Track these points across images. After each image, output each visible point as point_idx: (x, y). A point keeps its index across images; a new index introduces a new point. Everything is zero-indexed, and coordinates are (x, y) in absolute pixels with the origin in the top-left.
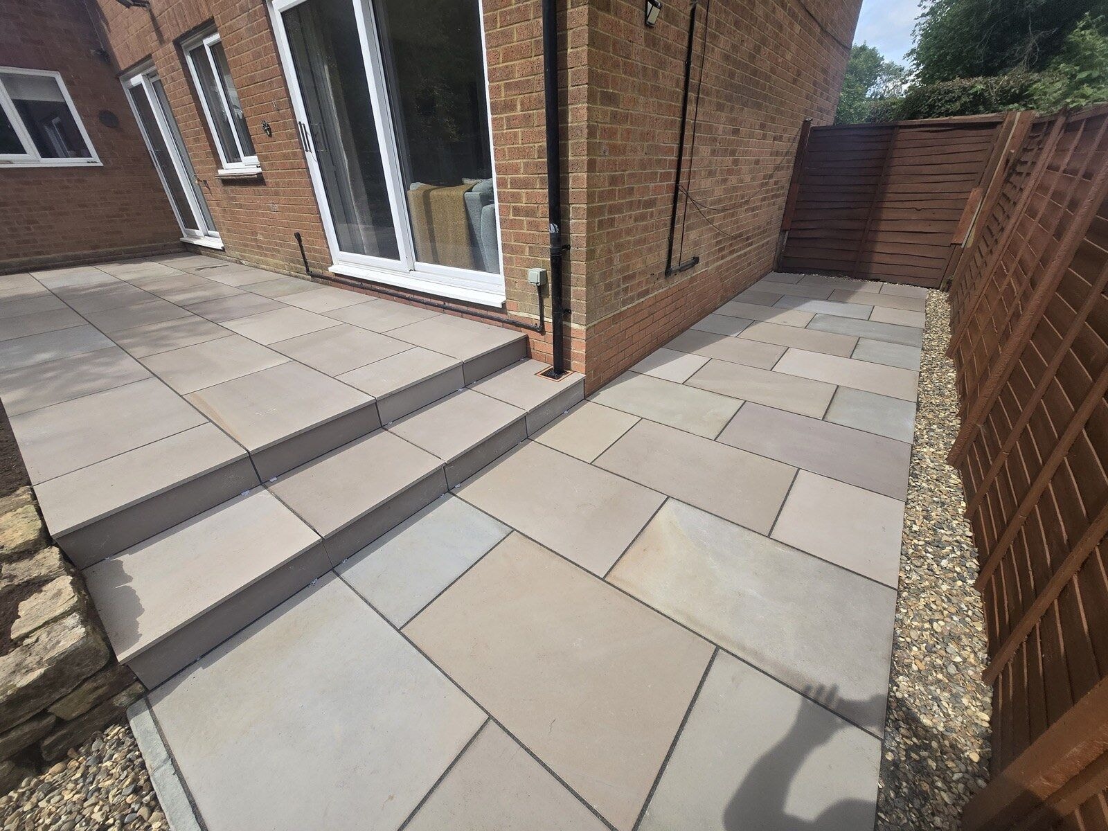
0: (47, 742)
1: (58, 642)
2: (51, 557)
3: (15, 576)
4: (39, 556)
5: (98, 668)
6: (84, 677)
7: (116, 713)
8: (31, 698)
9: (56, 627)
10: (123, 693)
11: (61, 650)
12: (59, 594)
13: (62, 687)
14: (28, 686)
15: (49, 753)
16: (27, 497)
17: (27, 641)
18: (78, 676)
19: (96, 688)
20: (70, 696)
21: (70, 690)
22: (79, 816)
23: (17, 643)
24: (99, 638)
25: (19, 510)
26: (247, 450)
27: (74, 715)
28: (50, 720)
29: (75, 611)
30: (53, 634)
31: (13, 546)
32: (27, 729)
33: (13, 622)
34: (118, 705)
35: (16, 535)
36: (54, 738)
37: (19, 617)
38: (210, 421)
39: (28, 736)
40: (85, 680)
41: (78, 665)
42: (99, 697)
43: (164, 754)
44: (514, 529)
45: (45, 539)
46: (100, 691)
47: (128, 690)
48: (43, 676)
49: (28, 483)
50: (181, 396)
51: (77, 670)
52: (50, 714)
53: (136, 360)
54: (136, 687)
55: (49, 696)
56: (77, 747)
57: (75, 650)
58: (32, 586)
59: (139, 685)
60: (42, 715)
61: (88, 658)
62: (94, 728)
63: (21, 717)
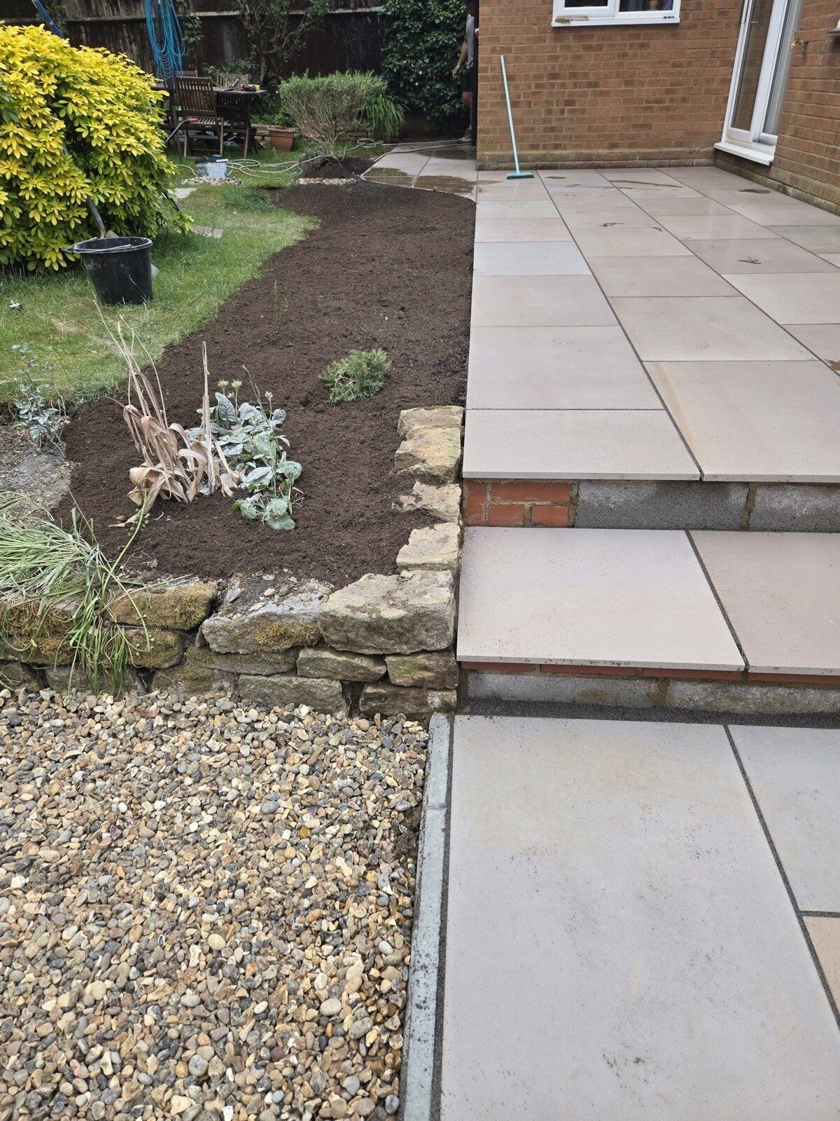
0: (369, 690)
1: (425, 593)
2: (453, 493)
3: (421, 499)
4: (445, 489)
5: (439, 647)
6: (424, 647)
7: (424, 710)
8: (382, 634)
9: (430, 573)
10: (440, 694)
11: (424, 603)
12: (445, 540)
13: (406, 643)
14: (387, 621)
15: (365, 703)
16: (459, 418)
17: (404, 573)
18: (421, 643)
19: (426, 668)
20: (406, 658)
21: (409, 652)
22: (358, 789)
23: (395, 569)
24: (453, 615)
25: (448, 430)
26: (701, 471)
27: (398, 681)
28: (381, 669)
29: (450, 568)
30: (425, 581)
31: (431, 464)
32: (365, 663)
33: (400, 546)
34: (430, 702)
35: (437, 454)
36: (375, 690)
37: (408, 543)
38: (666, 408)
39: (362, 671)
40: (424, 652)
41: (427, 630)
42: (423, 680)
43: (442, 800)
45: (457, 475)
46: (427, 674)
47: (445, 693)
48: (401, 620)
49: (463, 404)
50: (641, 362)
51: (423, 636)
52: (385, 664)
53: (606, 298)
54: (452, 697)
55: (393, 645)
56: (384, 717)
57: (433, 612)
58: (427, 518)
59: (455, 697)
60: (379, 659)
61: (437, 630)
62: (402, 710)
63: (368, 647)
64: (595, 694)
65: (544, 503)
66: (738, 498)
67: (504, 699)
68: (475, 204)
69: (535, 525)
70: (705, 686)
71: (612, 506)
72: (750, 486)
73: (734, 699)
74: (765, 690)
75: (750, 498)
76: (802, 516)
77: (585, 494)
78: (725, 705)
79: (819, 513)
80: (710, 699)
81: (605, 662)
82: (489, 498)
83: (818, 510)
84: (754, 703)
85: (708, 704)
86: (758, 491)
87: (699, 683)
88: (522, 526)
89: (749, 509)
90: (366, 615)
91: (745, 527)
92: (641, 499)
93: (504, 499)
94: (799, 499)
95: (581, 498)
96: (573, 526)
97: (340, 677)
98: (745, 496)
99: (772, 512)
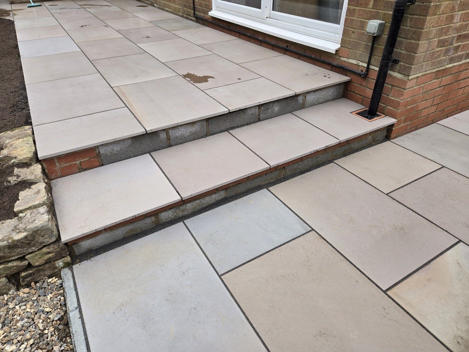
0: (23, 274)
1: (35, 220)
2: (37, 168)
3: (20, 176)
4: (32, 168)
5: (51, 241)
6: (44, 244)
7: (56, 270)
8: (19, 247)
9: (35, 210)
10: (61, 260)
11: (36, 225)
12: (38, 192)
13: (33, 246)
14: (18, 241)
15: (23, 281)
16: (30, 132)
17: (21, 215)
18: (41, 243)
19: (49, 253)
20: (36, 253)
21: (37, 249)
22: (32, 322)
23: (16, 215)
24: (54, 224)
25: (25, 139)
26: (145, 129)
27: (37, 264)
28: (25, 263)
29: (45, 204)
30: (33, 215)
31: (20, 158)
32: (15, 263)
33: (15, 202)
34: (57, 266)
35: (22, 152)
36: (26, 273)
37: (19, 200)
38: (127, 106)
39: (15, 268)
40: (44, 246)
41: (42, 236)
42: (50, 258)
43: (76, 305)
44: (313, 230)
45: (36, 159)
46: (50, 255)
47: (64, 259)
48: (26, 237)
49: (31, 124)
50: (112, 88)
51: (41, 239)
52: (26, 259)
53: (90, 61)
54: (68, 259)
55: (27, 250)
56: (36, 283)
57: (42, 227)
58: (26, 184)
59: (70, 258)
60: (23, 258)
61: (47, 234)
62: (45, 275)
63: (13, 256)
64: (132, 230)
65: (86, 159)
66: (163, 136)
67: (93, 249)
68: (13, 22)
69: (85, 170)
70: (172, 210)
71: (116, 152)
72: (166, 130)
73: (183, 211)
74: (192, 204)
75: (167, 134)
76: (188, 136)
77: (102, 151)
78: (180, 214)
79: (192, 134)
80: (175, 215)
81: (130, 217)
82: (58, 164)
83: (192, 132)
84: (190, 209)
85: (175, 216)
86: (169, 131)
87: (169, 210)
88: (79, 172)
89: (169, 138)
90: (6, 242)
91: (170, 146)
92: (127, 146)
93: (66, 163)
94: (184, 130)
95: (101, 153)
96: (103, 165)
97: (4, 275)
98: (165, 134)
99: (177, 138)
